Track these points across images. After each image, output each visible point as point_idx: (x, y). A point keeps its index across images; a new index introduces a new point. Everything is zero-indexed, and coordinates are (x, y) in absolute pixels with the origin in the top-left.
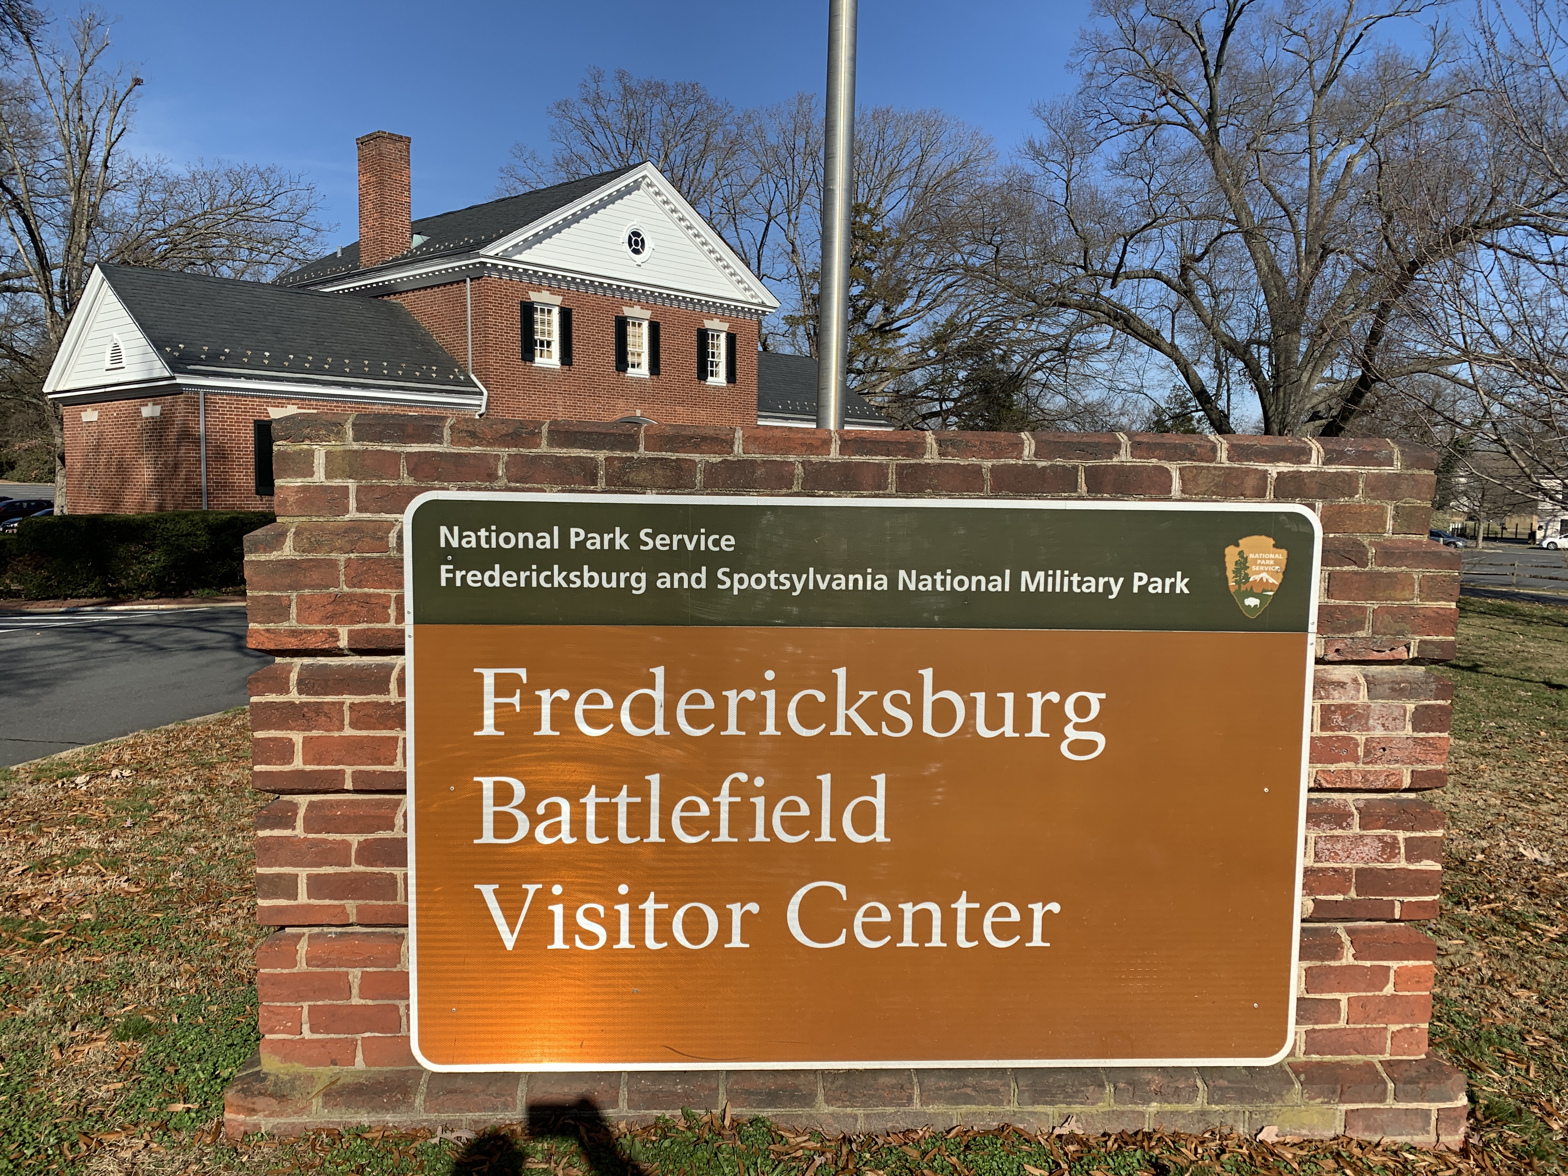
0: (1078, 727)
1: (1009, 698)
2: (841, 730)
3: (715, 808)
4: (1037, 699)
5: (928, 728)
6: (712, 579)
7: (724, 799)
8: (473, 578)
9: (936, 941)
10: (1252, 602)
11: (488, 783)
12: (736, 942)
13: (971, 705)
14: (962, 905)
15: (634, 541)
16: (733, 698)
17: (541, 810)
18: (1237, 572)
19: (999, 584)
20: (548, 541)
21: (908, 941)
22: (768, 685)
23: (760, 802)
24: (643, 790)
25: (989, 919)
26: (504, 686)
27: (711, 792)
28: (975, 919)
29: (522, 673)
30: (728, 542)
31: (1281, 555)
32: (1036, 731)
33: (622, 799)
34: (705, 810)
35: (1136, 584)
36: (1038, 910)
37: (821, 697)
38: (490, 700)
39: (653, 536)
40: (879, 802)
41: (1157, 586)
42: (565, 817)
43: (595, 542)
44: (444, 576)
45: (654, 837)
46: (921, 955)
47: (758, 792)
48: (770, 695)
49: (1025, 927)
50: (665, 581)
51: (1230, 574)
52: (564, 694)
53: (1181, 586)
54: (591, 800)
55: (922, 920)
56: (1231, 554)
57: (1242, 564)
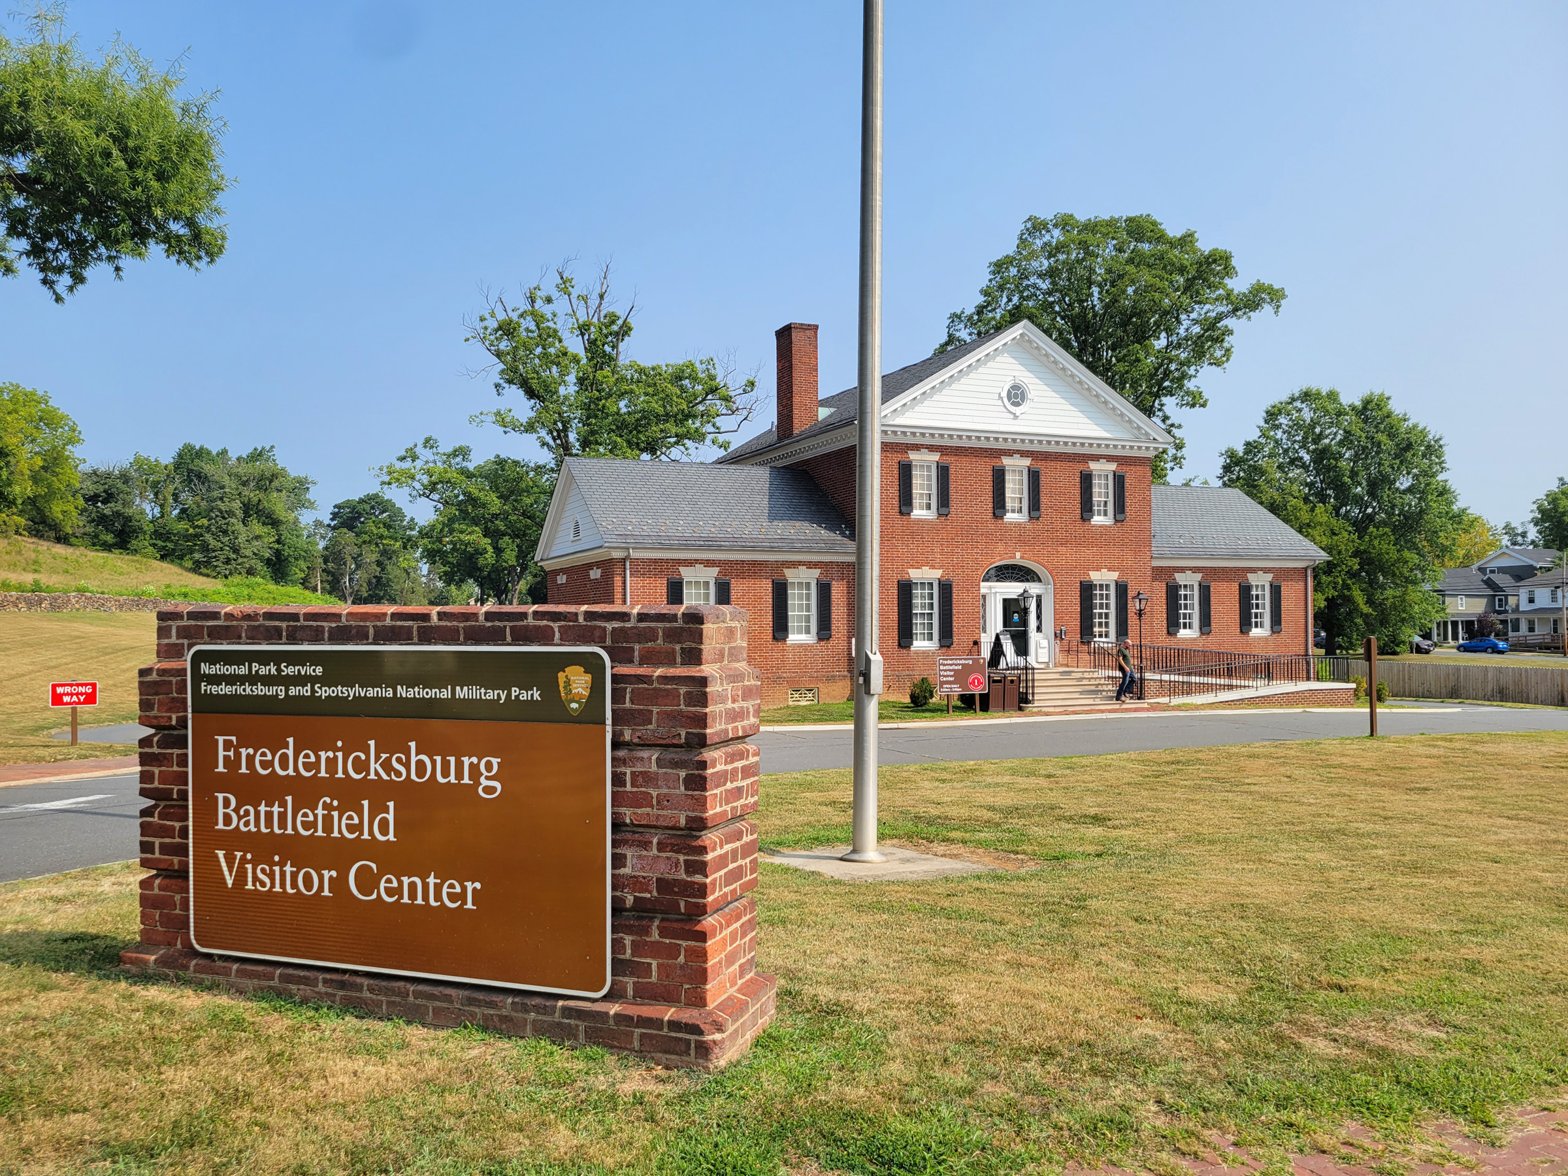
0: (487, 778)
1: (452, 759)
2: (372, 776)
3: (316, 816)
4: (466, 760)
5: (413, 776)
6: (313, 691)
7: (320, 812)
8: (214, 689)
9: (419, 901)
10: (574, 705)
11: (220, 796)
12: (326, 893)
13: (434, 763)
14: (432, 880)
15: (279, 670)
16: (323, 754)
17: (242, 813)
18: (565, 687)
19: (445, 694)
20: (243, 670)
21: (406, 900)
22: (339, 749)
23: (335, 814)
24: (283, 804)
25: (445, 890)
26: (228, 745)
27: (313, 808)
28: (438, 888)
29: (234, 739)
30: (319, 670)
31: (588, 677)
32: (466, 780)
33: (276, 809)
34: (311, 818)
35: (513, 694)
36: (469, 886)
37: (363, 757)
38: (221, 753)
39: (286, 667)
40: (391, 817)
41: (525, 696)
42: (252, 817)
43: (263, 671)
44: (203, 688)
45: (290, 831)
46: (412, 907)
47: (335, 809)
48: (340, 755)
49: (462, 896)
50: (293, 691)
51: (561, 689)
52: (251, 751)
53: (537, 696)
54: (263, 808)
55: (413, 886)
56: (561, 676)
57: (568, 683)
